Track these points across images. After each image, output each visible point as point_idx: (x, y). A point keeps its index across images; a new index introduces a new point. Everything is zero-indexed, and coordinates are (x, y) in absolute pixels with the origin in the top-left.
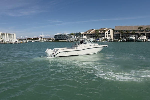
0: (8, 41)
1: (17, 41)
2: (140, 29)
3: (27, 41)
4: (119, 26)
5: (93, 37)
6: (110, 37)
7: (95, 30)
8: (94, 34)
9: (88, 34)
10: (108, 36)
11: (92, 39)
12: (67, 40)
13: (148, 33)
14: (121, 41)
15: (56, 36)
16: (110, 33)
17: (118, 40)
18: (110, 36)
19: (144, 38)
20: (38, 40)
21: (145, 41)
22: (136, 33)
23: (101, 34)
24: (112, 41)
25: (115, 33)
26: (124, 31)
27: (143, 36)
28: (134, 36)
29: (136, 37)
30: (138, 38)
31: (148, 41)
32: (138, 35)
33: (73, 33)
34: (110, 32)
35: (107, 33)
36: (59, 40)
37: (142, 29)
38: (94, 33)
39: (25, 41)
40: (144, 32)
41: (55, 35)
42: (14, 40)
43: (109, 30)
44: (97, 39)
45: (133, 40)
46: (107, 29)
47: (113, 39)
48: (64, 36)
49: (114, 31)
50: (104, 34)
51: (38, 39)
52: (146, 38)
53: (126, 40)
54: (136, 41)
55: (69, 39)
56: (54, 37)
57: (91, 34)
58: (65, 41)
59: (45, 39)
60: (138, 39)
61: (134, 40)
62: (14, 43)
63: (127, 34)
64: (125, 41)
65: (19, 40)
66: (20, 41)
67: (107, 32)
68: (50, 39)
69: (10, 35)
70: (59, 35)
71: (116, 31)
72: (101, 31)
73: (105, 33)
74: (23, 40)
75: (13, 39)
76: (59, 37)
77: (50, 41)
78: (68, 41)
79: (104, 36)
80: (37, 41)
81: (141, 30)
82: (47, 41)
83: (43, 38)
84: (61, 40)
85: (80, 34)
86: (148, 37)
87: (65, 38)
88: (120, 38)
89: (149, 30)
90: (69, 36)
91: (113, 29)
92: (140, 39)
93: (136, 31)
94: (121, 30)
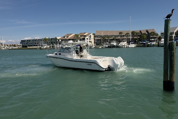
4: (100, 31)
6: (91, 43)
7: (74, 34)
8: (73, 40)
9: (66, 39)
10: (89, 42)
12: (38, 47)
13: (128, 39)
14: (102, 48)
15: (23, 41)
16: (91, 39)
17: (100, 46)
18: (91, 42)
19: (124, 44)
21: (125, 47)
22: (117, 38)
23: (81, 39)
24: (93, 48)
25: (96, 39)
26: (105, 36)
27: (124, 42)
28: (115, 42)
29: (117, 43)
31: (128, 47)
32: (119, 41)
33: (47, 38)
34: (90, 37)
35: (87, 39)
36: (28, 47)
37: (122, 34)
38: (73, 38)
40: (125, 37)
41: (22, 41)
43: (90, 35)
44: (77, 46)
45: (114, 46)
46: (87, 33)
47: (94, 45)
48: (34, 41)
49: (95, 37)
50: (84, 39)
52: (126, 44)
54: (117, 47)
55: (41, 45)
56: (21, 43)
57: (70, 40)
58: (36, 49)
59: (6, 46)
60: (119, 45)
61: (115, 46)
64: (106, 47)
67: (88, 37)
68: (15, 46)
70: (27, 40)
72: (81, 36)
76: (28, 43)
77: (15, 48)
78: (40, 48)
81: (122, 36)
82: (10, 48)
83: (3, 45)
84: (30, 47)
85: (56, 39)
86: (129, 43)
87: (37, 45)
88: (101, 44)
89: (130, 35)
90: (41, 42)
91: (94, 34)
92: (121, 45)
93: (117, 36)
94: (102, 35)
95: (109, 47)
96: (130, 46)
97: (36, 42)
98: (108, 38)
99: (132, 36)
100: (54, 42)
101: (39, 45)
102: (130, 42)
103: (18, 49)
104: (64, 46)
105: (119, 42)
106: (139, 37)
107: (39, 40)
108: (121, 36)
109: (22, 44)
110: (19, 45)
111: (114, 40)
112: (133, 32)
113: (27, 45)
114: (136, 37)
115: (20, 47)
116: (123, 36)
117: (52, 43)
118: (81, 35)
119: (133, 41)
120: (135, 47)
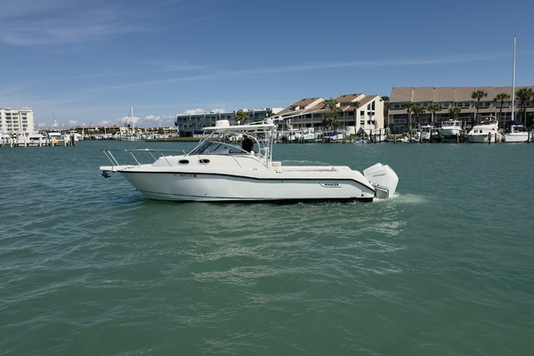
0: (5, 136)
1: (37, 139)
2: (476, 100)
3: (77, 137)
4: (407, 88)
5: (317, 125)
6: (372, 126)
7: (321, 100)
8: (317, 115)
10: (369, 122)
11: (310, 134)
13: (503, 114)
14: (411, 141)
15: (181, 120)
16: (373, 114)
17: (403, 137)
18: (373, 122)
19: (490, 129)
20: (116, 136)
21: (493, 140)
22: (463, 111)
23: (341, 114)
24: (380, 142)
25: (390, 112)
26: (422, 106)
27: (488, 123)
28: (457, 124)
29: (462, 127)
30: (469, 130)
31: (503, 140)
32: (470, 121)
33: (245, 110)
34: (373, 109)
35: (362, 113)
36: (195, 136)
37: (483, 99)
38: (317, 111)
39: (67, 138)
40: (492, 109)
41: (179, 118)
42: (27, 134)
43: (371, 102)
44: (330, 134)
45: (451, 138)
46: (362, 96)
47: (383, 132)
48: (211, 120)
49: (387, 107)
50: (353, 113)
51: (118, 129)
52: (496, 131)
53: (428, 136)
54: (464, 139)
56: (176, 125)
57: (309, 116)
59: (141, 133)
60: (472, 133)
61: (455, 136)
62: (28, 144)
63: (434, 114)
64: (424, 139)
65: (45, 132)
66: (49, 138)
67: (364, 108)
68: (161, 131)
69: (12, 116)
70: (193, 117)
71: (397, 106)
72: (343, 104)
73: (358, 112)
74: (62, 132)
75: (25, 130)
76: (194, 125)
77: (161, 137)
78: (227, 141)
79: (353, 124)
80: (111, 139)
81: (481, 103)
82: (149, 138)
83: (133, 128)
84: (199, 136)
85: (269, 112)
86: (506, 127)
88: (408, 131)
89: (510, 103)
91: (384, 98)
92: (478, 133)
93: (464, 106)
94: (412, 101)
95: (434, 140)
96: (508, 138)
98: (432, 112)
99: (519, 105)
102: (512, 123)
103: (168, 141)
104: (290, 134)
105: (469, 123)
107: (223, 116)
108: (479, 105)
109: (180, 126)
110: (170, 128)
111: (453, 118)
112: (525, 90)
113: (192, 130)
115: (173, 135)
116: (484, 105)
118: (345, 100)
119: (523, 120)
120: (528, 141)
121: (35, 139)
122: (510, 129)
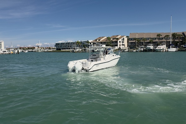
1: (5, 51)
2: (158, 37)
3: (20, 51)
4: (135, 33)
6: (123, 46)
7: (106, 37)
8: (104, 43)
9: (98, 42)
10: (122, 45)
12: (71, 50)
13: (168, 42)
14: (136, 51)
15: (57, 45)
16: (124, 42)
17: (134, 50)
18: (124, 45)
19: (163, 47)
20: (34, 50)
21: (164, 51)
22: (154, 41)
23: (113, 42)
24: (126, 52)
26: (140, 39)
27: (163, 45)
28: (152, 45)
29: (154, 46)
30: (156, 47)
31: (168, 51)
33: (79, 41)
34: (124, 40)
35: (120, 42)
36: (62, 50)
38: (105, 41)
39: (16, 51)
40: (164, 40)
41: (56, 44)
42: (2, 50)
43: (123, 38)
44: (109, 49)
45: (150, 50)
46: (120, 36)
47: (127, 48)
48: (67, 44)
49: (128, 40)
50: (117, 42)
51: (34, 48)
52: (165, 48)
53: (142, 49)
54: (154, 50)
55: (74, 48)
56: (55, 46)
57: (102, 43)
58: (69, 52)
59: (42, 49)
60: (157, 48)
61: (151, 50)
62: (2, 53)
63: (144, 42)
64: (141, 51)
65: (8, 49)
66: (10, 51)
67: (120, 40)
68: (50, 48)
70: (61, 43)
71: (131, 39)
72: (113, 39)
74: (14, 49)
75: (1, 48)
76: (62, 46)
77: (50, 50)
78: (73, 52)
79: (117, 45)
80: (32, 51)
81: (160, 38)
82: (46, 51)
83: (40, 47)
84: (63, 50)
85: (88, 42)
86: (168, 46)
87: (70, 48)
88: (136, 48)
89: (170, 38)
90: (74, 45)
91: (127, 37)
92: (159, 49)
93: (154, 39)
94: (137, 38)
95: (144, 51)
96: (169, 50)
97: (69, 45)
99: (173, 39)
100: (86, 46)
101: (72, 48)
102: (170, 45)
104: (95, 49)
105: (156, 45)
106: (181, 40)
107: (72, 43)
108: (159, 39)
109: (57, 47)
110: (53, 47)
112: (175, 33)
113: (61, 48)
114: (178, 40)
116: (161, 39)
117: (84, 46)
118: (114, 37)
119: (174, 44)
120: (176, 51)
121: (4, 51)
122: (170, 47)
